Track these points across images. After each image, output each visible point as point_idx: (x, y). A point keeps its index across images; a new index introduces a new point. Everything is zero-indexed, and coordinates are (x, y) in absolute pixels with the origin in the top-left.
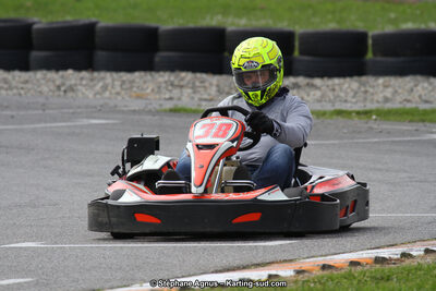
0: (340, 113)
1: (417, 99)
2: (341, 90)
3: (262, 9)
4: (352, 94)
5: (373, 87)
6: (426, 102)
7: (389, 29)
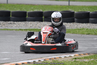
0: (20, 30)
1: (38, 26)
2: (21, 24)
3: (3, 6)
4: (23, 25)
5: (28, 24)
6: (40, 27)
7: (32, 11)
